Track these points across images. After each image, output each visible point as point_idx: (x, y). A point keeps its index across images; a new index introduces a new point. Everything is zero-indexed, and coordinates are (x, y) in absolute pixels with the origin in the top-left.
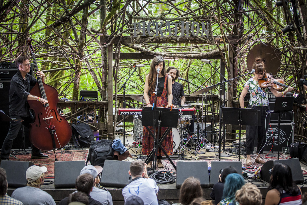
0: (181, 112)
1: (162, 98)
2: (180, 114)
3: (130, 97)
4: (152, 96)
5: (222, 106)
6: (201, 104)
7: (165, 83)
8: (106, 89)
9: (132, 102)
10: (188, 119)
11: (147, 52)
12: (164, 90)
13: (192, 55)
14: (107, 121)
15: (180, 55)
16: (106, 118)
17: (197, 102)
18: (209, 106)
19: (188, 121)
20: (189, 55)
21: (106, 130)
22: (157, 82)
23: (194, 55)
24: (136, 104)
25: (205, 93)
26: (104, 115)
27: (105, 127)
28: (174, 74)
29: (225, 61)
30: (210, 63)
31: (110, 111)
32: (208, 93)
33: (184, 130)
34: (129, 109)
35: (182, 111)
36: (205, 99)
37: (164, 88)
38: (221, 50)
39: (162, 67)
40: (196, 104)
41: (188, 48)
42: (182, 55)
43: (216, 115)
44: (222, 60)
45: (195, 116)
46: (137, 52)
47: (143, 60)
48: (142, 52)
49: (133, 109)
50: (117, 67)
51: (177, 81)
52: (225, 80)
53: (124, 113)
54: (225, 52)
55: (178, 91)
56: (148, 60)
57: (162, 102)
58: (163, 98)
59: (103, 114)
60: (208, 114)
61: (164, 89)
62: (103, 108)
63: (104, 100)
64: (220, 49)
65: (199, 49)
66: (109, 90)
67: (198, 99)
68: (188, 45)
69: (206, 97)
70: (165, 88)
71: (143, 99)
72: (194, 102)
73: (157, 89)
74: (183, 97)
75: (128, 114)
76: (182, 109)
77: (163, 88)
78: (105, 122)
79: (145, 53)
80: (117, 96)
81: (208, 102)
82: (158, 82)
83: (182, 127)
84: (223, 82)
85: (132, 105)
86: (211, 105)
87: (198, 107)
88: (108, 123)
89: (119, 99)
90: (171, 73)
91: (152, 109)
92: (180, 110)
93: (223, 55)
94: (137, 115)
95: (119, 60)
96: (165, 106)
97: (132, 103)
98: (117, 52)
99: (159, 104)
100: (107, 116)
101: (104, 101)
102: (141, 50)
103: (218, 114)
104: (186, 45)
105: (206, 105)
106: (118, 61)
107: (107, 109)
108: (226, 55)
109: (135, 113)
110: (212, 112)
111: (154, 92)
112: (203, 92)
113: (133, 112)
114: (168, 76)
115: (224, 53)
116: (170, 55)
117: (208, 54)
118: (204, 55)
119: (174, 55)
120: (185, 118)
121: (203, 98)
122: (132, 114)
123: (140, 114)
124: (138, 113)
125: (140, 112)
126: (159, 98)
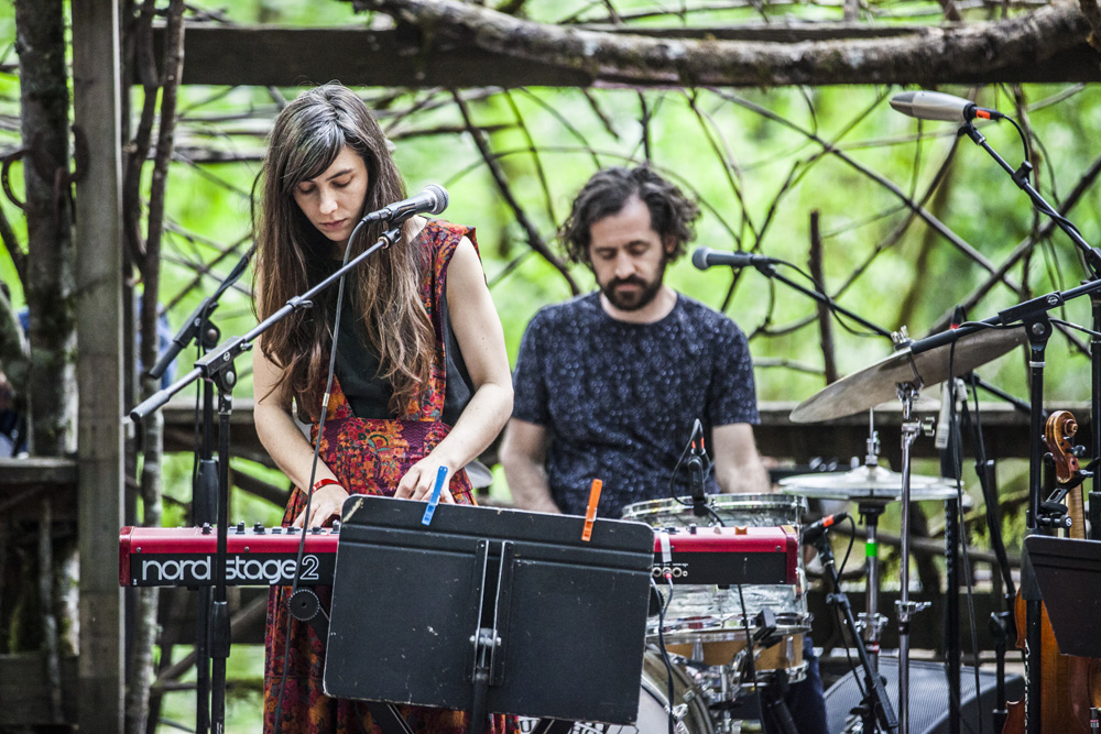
1: (405, 435)
5: (1045, 511)
8: (60, 354)
10: (770, 622)
13: (854, 50)
14: (73, 636)
15: (746, 50)
16: (58, 609)
19: (767, 637)
20: (821, 45)
21: (60, 720)
23: (866, 51)
26: (45, 582)
27: (48, 699)
30: (975, 122)
31: (96, 547)
33: (734, 717)
35: (681, 551)
36: (941, 442)
42: (759, 47)
45: (841, 598)
48: (402, 24)
49: (250, 534)
56: (465, 94)
57: (406, 465)
58: (414, 431)
59: (35, 573)
62: (34, 527)
63: (41, 451)
66: (87, 367)
75: (208, 575)
76: (682, 534)
78: (48, 653)
79: (429, 35)
83: (721, 697)
87: (875, 513)
88: (75, 659)
92: (660, 544)
100: (72, 600)
101: (38, 462)
105: (952, 502)
107: (67, 531)
112: (908, 388)
113: (246, 556)
116: (657, 54)
117: (999, 34)
118: (965, 43)
119: (689, 51)
120: (744, 615)
121: (911, 437)
122: (243, 574)
123: (306, 576)
124: (292, 565)
125: (310, 563)
126: (378, 428)
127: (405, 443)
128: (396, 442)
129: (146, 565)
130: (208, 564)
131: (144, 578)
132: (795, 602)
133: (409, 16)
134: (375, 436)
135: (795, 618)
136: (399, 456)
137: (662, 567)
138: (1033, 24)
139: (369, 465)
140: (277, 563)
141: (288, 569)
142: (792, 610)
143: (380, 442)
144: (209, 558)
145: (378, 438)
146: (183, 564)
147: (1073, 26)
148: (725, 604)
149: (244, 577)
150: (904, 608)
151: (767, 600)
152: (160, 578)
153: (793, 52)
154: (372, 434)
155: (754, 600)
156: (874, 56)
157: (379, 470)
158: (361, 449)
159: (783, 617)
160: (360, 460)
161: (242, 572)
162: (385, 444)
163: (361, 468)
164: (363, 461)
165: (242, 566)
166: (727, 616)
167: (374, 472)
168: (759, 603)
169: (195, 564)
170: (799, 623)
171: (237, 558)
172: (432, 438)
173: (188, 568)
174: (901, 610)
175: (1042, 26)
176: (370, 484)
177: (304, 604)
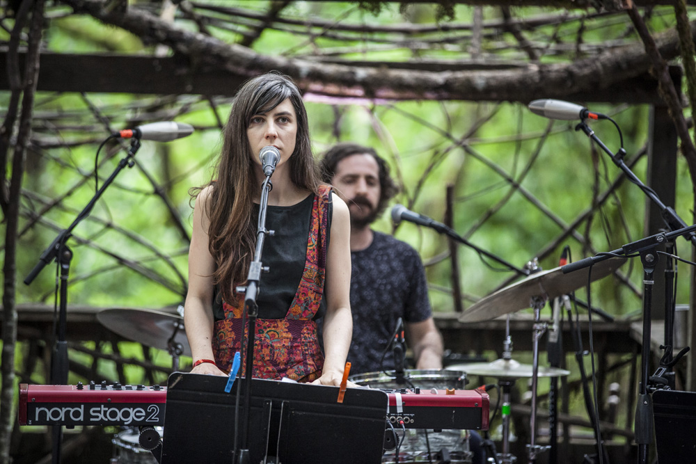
0: (400, 410)
1: (290, 330)
2: (397, 425)
3: (100, 319)
4: (229, 315)
5: (652, 383)
6: (527, 371)
7: (313, 239)
9: (107, 349)
10: (446, 458)
11: (207, 51)
12: (308, 280)
13: (480, 78)
15: (406, 75)
17: (500, 356)
18: (574, 386)
20: (460, 75)
22: (262, 227)
23: (488, 79)
24: (133, 361)
25: (552, 305)
28: (369, 180)
29: (678, 113)
30: (588, 122)
32: (569, 305)
34: (86, 389)
35: (409, 405)
36: (553, 338)
37: (308, 265)
38: (659, 45)
39: (292, 128)
40: (494, 367)
41: (451, 35)
42: (417, 74)
43: (620, 441)
44: (659, 111)
45: (489, 444)
46: (143, 52)
47: (185, 99)
48: (178, 54)
49: (110, 390)
50: (23, 134)
51: (382, 225)
52: (675, 224)
53: (56, 414)
54: (679, 62)
55: (391, 293)
57: (291, 351)
58: (295, 327)
60: (566, 434)
61: (306, 274)
64: (648, 42)
65: (520, 39)
67: (509, 341)
68: (452, 15)
69: (555, 327)
70: (311, 269)
71: (177, 330)
72: (486, 361)
73: (255, 269)
74: (416, 326)
75: (81, 418)
76: (410, 394)
77: (303, 269)
79: (196, 61)
80: (19, 312)
81: (571, 358)
82: (268, 227)
84: (660, 237)
85: (108, 368)
86: (585, 380)
87: (509, 385)
89: (29, 331)
90: (352, 179)
91: (227, 390)
92: (393, 401)
93: (666, 77)
94: (134, 424)
95: (38, 97)
96: (311, 377)
97: (108, 358)
98: (22, 49)
99: (274, 363)
102: (172, 38)
103: (630, 438)
104: (439, 16)
105: (554, 380)
106: (28, 102)
108: (684, 79)
109: (120, 415)
110: (593, 425)
111: (239, 289)
112: (538, 302)
113: (108, 405)
114: (330, 198)
115: (677, 68)
116: (348, 77)
117: (576, 70)
118: (553, 75)
119: (370, 76)
120: (429, 452)
121: (539, 334)
122: (106, 417)
123: (150, 419)
124: (140, 412)
125: (153, 410)
126: (272, 325)
127: (290, 335)
128: (284, 335)
129: (38, 410)
130: (82, 410)
131: (37, 419)
132: (462, 444)
133: (183, 48)
134: (270, 331)
135: (462, 455)
136: (286, 344)
137: (396, 416)
138: (598, 64)
139: (266, 351)
140: (131, 410)
141: (137, 414)
142: (461, 449)
143: (273, 336)
144: (82, 406)
145: (272, 332)
146: (64, 410)
147: (624, 66)
148: (416, 445)
149: (106, 420)
150: (533, 449)
151: (445, 442)
152: (48, 420)
153: (439, 78)
154: (268, 330)
155: (435, 442)
156: (493, 83)
157: (274, 354)
158: (261, 340)
159: (454, 455)
160: (260, 348)
161: (105, 416)
162: (277, 336)
163: (261, 353)
164: (262, 348)
165: (105, 412)
166: (418, 453)
167: (270, 356)
168: (439, 445)
169: (72, 410)
170: (464, 458)
171: (102, 406)
172: (305, 331)
173: (67, 413)
174: (530, 450)
175: (604, 65)
176: (267, 365)
177: (149, 439)
